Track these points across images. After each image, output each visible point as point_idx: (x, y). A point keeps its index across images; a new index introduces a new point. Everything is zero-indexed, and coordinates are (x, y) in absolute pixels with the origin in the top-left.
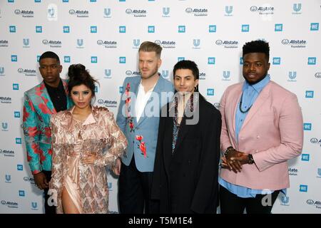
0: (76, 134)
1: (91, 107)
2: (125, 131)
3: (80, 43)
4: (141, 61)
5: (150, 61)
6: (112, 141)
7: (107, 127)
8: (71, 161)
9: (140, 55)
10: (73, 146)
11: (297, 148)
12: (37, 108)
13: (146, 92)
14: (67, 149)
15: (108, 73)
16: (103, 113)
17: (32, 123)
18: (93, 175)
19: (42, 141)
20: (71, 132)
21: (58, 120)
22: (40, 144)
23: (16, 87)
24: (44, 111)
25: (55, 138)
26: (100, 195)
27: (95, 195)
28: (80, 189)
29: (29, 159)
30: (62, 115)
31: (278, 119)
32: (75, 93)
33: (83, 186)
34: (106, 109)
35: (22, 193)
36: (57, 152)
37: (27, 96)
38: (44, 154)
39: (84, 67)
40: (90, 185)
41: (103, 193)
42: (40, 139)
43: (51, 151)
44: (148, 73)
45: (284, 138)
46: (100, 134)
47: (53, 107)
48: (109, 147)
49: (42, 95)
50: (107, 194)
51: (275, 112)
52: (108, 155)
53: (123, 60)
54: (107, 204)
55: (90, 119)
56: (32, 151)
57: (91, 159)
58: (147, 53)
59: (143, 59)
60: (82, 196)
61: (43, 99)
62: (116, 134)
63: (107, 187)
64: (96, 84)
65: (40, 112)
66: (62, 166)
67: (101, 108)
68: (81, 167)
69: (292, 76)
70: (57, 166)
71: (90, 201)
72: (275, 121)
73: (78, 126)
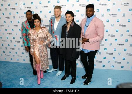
0: (36, 36)
1: (40, 27)
2: (51, 34)
3: (37, 7)
4: (55, 12)
5: (58, 12)
6: (48, 37)
7: (46, 33)
8: (36, 44)
9: (55, 10)
10: (36, 39)
11: (102, 37)
12: (26, 28)
13: (57, 22)
14: (34, 40)
15: (45, 16)
16: (44, 29)
17: (24, 32)
18: (43, 47)
19: (27, 38)
20: (35, 35)
21: (31, 31)
22: (27, 39)
23: (19, 22)
24: (27, 28)
25: (30, 37)
26: (45, 53)
27: (44, 53)
28: (39, 52)
29: (24, 43)
30: (32, 30)
31: (97, 28)
32: (35, 22)
33: (40, 51)
34: (45, 27)
35: (23, 53)
36: (32, 41)
37: (22, 24)
38: (28, 41)
39: (37, 14)
40: (42, 50)
41: (46, 53)
42: (27, 37)
43: (30, 41)
44: (57, 16)
45: (99, 35)
46: (43, 35)
47: (30, 27)
48: (47, 39)
49: (27, 23)
50: (47, 53)
51: (96, 26)
52: (47, 41)
53: (50, 12)
54: (47, 56)
55: (40, 31)
56: (25, 40)
57: (42, 43)
58: (57, 9)
59: (55, 11)
60: (40, 54)
61: (27, 25)
62: (48, 35)
63: (47, 51)
64: (42, 20)
65: (26, 29)
66: (33, 45)
67: (43, 27)
68: (39, 46)
69: (103, 15)
70: (32, 45)
71: (42, 55)
72: (96, 29)
73: (37, 33)
